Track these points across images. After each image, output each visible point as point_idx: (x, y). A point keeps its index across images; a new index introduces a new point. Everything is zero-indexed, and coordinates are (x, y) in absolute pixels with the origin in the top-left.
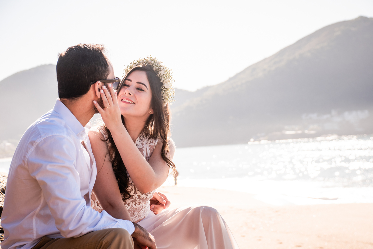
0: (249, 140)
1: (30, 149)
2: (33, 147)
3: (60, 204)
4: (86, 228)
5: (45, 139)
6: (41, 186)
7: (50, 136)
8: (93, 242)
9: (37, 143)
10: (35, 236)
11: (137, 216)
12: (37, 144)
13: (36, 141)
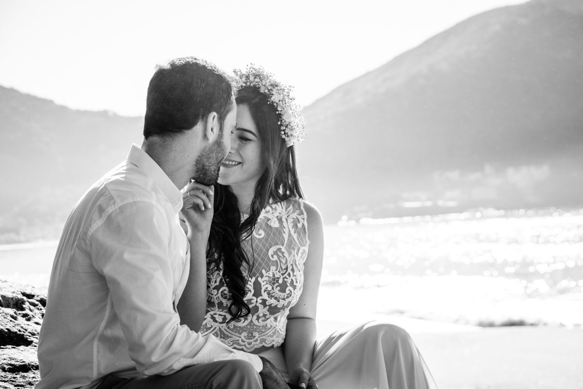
0: (340, 219)
1: (95, 222)
2: (101, 219)
3: (139, 317)
4: (179, 359)
5: (122, 206)
6: (110, 286)
7: (131, 203)
8: (195, 384)
9: (108, 212)
10: (95, 375)
11: (259, 340)
12: (107, 215)
13: (107, 210)
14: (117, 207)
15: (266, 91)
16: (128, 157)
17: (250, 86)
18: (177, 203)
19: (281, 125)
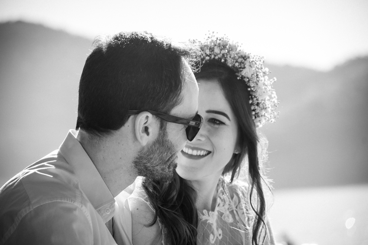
14: (32, 209)
15: (237, 64)
16: (60, 146)
17: (214, 58)
18: (108, 210)
19: (252, 104)
